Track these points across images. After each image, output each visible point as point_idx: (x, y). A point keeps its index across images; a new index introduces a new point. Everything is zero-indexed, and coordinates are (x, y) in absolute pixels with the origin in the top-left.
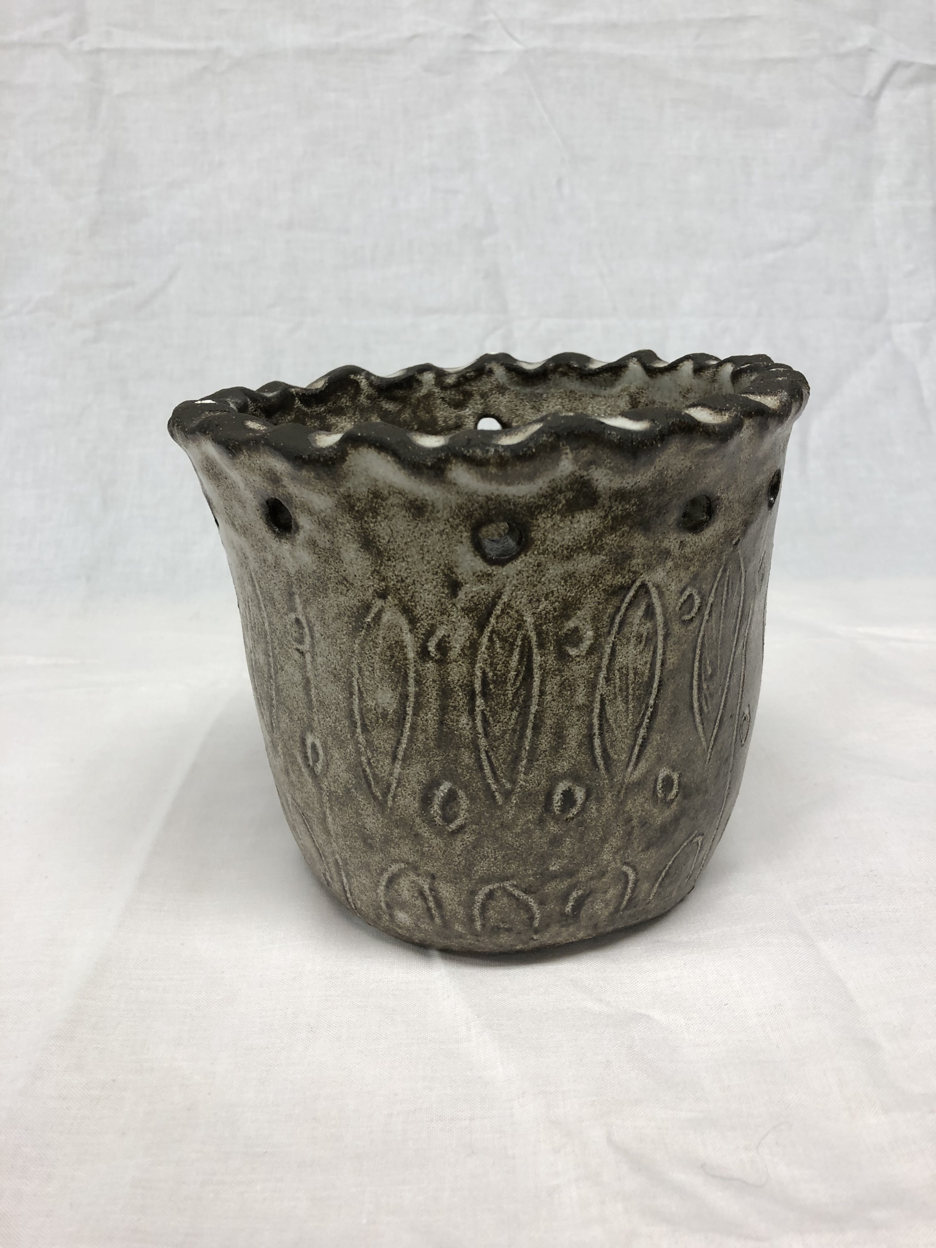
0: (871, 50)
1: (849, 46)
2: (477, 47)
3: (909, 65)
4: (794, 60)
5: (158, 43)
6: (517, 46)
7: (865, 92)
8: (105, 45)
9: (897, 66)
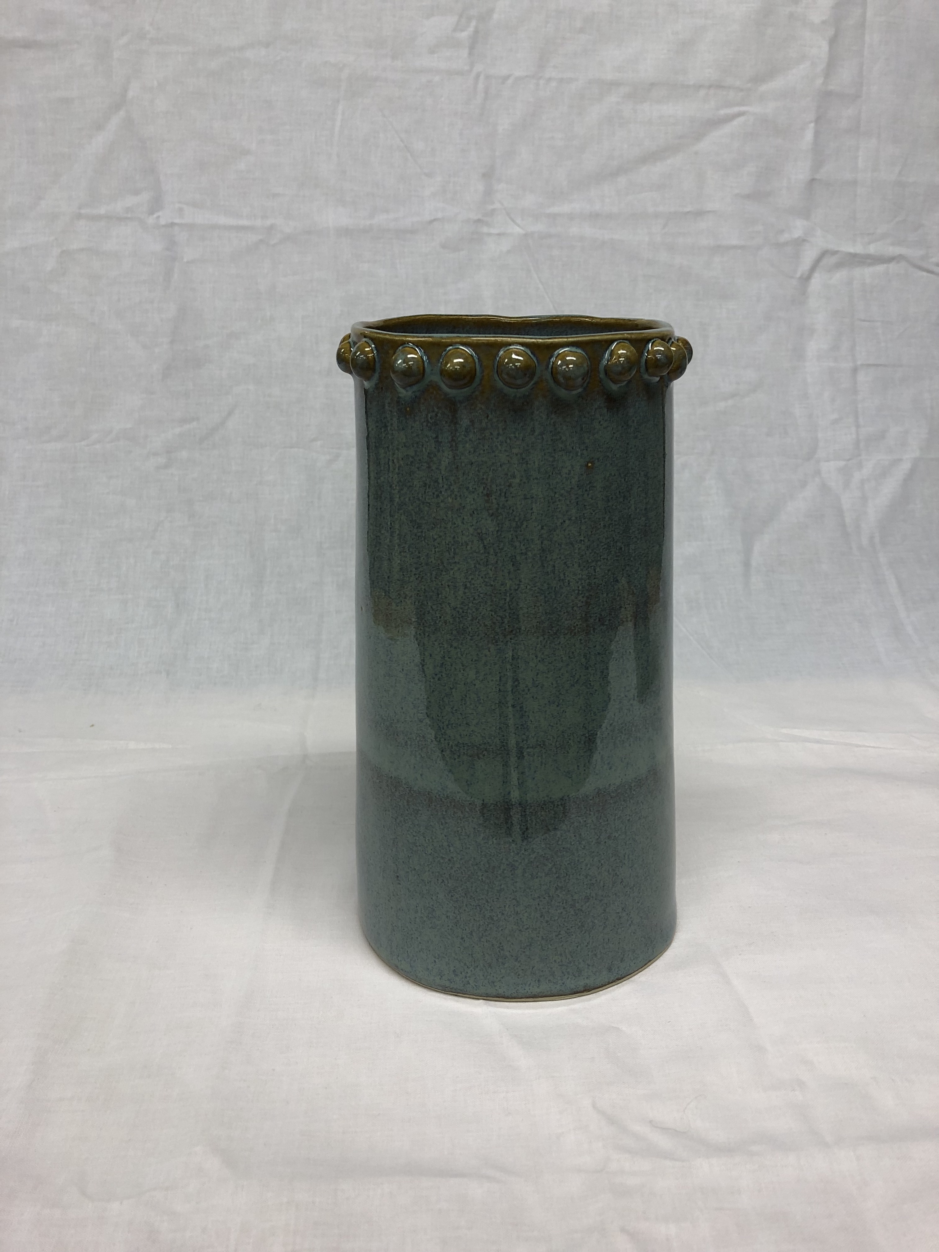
0: (804, 240)
1: (786, 237)
2: (485, 230)
3: (835, 253)
4: (742, 247)
5: (223, 220)
6: (518, 230)
7: (798, 275)
8: (177, 221)
9: (824, 254)
